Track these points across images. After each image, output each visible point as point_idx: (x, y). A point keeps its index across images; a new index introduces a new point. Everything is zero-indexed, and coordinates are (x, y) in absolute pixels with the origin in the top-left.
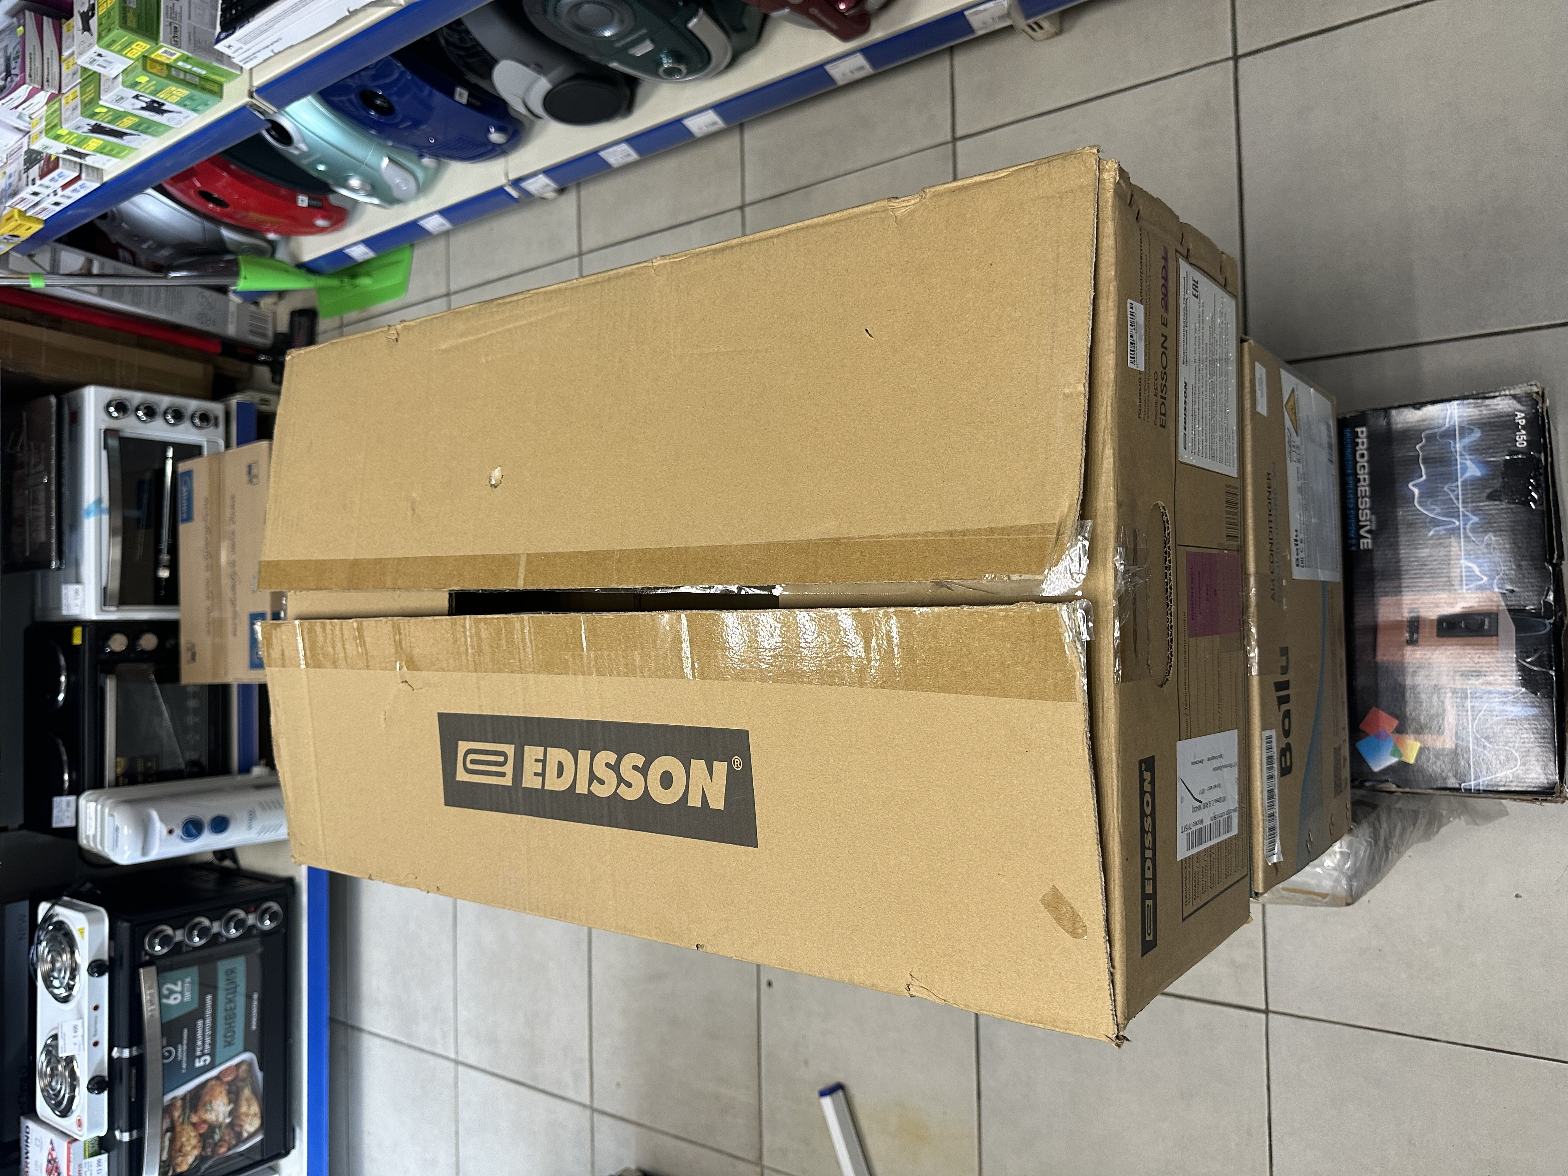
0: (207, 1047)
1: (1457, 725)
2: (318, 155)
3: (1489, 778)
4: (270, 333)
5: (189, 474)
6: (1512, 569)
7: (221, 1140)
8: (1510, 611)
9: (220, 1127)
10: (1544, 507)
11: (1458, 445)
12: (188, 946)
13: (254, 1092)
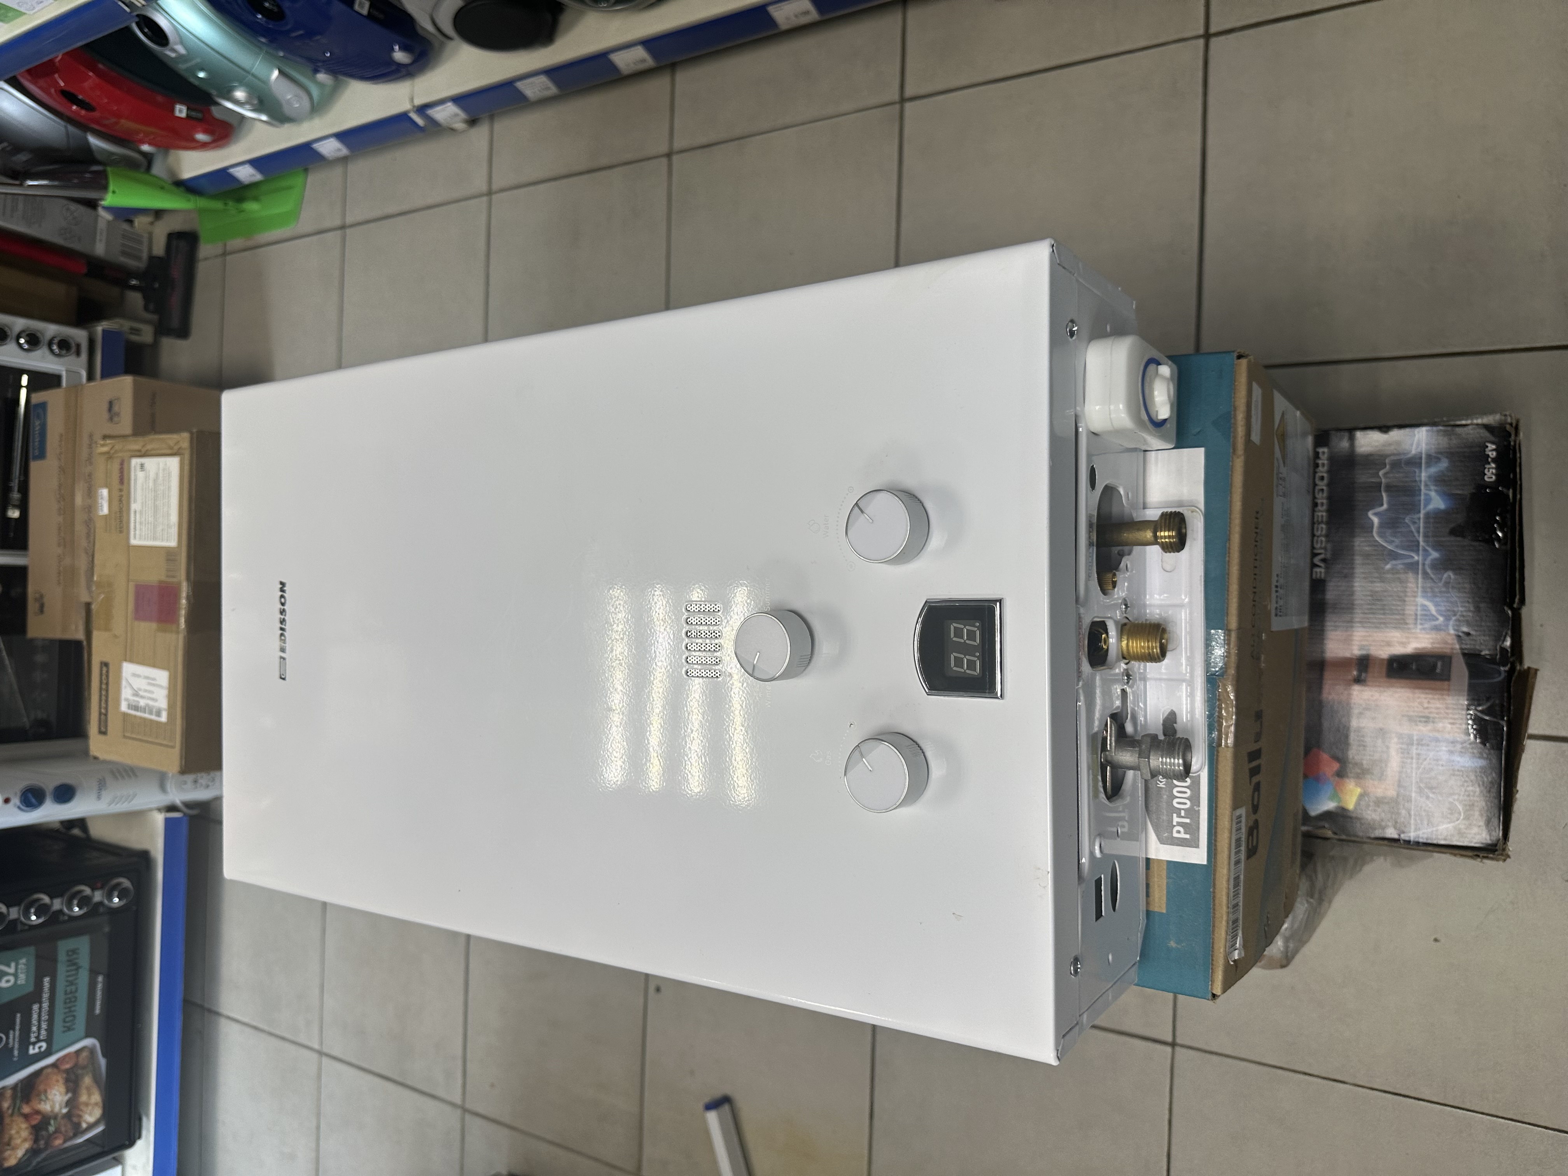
0: (43, 1033)
1: (1400, 772)
2: (198, 60)
3: (1429, 830)
4: (145, 255)
5: (43, 406)
6: (1469, 611)
7: (57, 1131)
8: (1464, 655)
9: (55, 1117)
10: (1509, 547)
11: (1423, 474)
12: (25, 924)
13: (96, 1080)
